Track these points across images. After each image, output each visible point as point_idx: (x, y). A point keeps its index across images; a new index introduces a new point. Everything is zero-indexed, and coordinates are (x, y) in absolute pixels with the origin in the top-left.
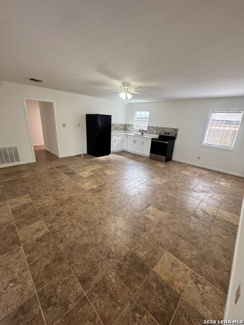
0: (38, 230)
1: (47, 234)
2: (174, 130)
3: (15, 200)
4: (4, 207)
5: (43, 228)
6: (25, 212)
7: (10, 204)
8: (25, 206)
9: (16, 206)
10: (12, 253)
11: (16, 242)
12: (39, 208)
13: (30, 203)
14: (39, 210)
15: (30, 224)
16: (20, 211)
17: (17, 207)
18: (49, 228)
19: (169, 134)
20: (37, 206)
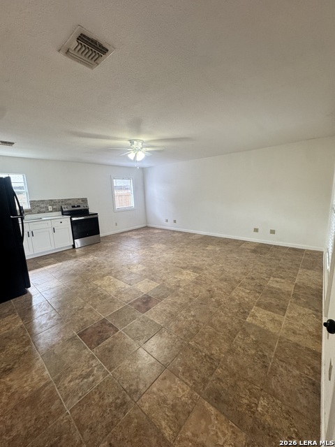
0: (277, 282)
1: (274, 277)
2: (83, 201)
3: (270, 326)
4: (291, 326)
5: (273, 281)
6: (273, 301)
7: (280, 323)
8: (268, 307)
9: (276, 315)
10: (303, 283)
11: (297, 287)
12: (258, 294)
13: (259, 305)
14: (259, 293)
15: (279, 289)
16: (278, 305)
17: (276, 313)
18: (269, 278)
19: (79, 206)
20: (256, 297)
